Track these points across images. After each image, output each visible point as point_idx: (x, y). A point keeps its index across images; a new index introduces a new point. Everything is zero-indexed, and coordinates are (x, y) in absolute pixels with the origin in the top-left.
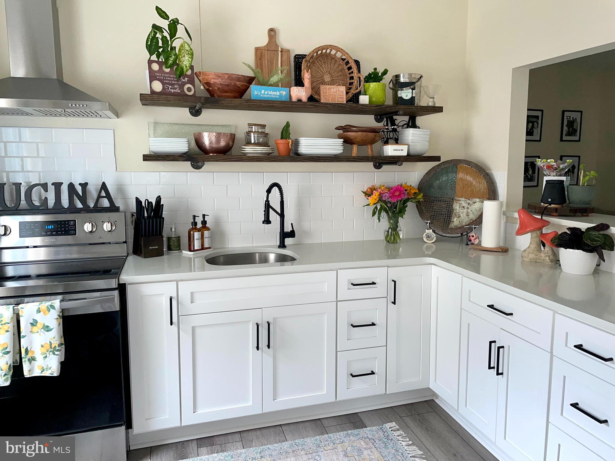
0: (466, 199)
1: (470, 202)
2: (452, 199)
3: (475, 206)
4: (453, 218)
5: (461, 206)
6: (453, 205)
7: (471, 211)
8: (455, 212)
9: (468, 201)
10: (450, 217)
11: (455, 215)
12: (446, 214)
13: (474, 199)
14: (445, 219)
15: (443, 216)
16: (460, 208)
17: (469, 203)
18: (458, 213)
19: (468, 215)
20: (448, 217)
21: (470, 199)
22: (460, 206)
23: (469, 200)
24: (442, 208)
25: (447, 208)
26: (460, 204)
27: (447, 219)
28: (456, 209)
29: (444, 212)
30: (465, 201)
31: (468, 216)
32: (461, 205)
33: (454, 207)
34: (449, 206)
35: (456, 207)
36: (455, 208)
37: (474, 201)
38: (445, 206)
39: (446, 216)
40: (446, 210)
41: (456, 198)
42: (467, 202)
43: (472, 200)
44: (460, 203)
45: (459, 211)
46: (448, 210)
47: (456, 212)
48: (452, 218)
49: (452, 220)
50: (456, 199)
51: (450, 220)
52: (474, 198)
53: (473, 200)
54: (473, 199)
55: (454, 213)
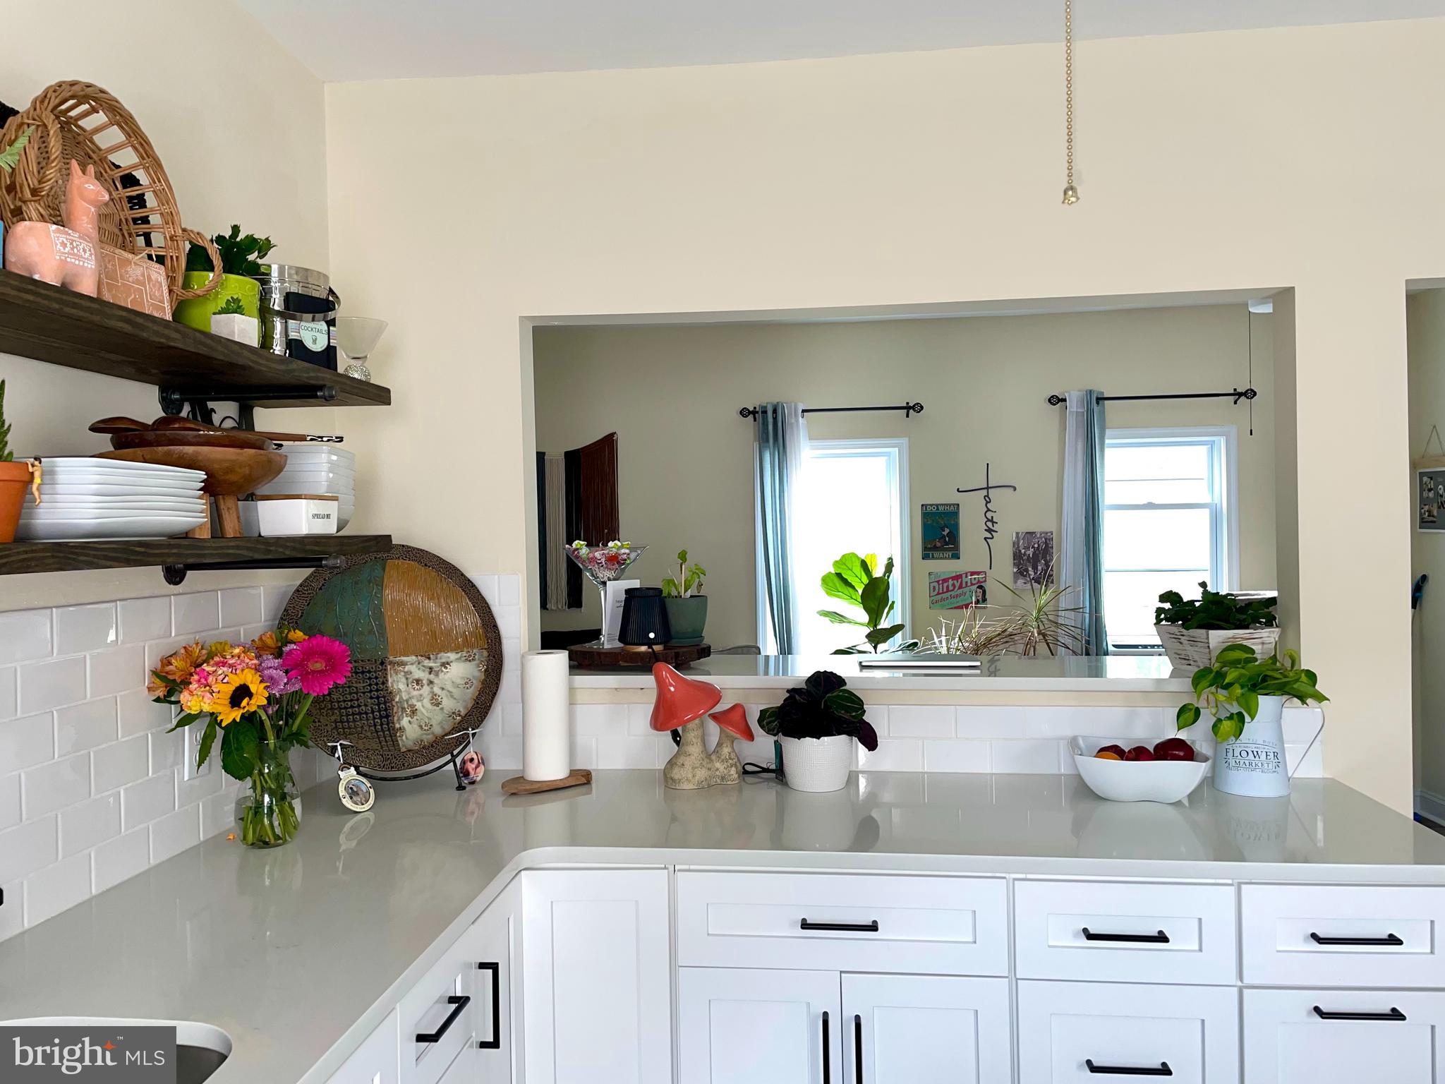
0: (419, 657)
1: (432, 664)
2: (382, 663)
3: (448, 675)
4: (399, 720)
5: (410, 680)
6: (387, 681)
7: (443, 689)
8: (397, 699)
9: (427, 663)
10: (387, 716)
11: (400, 709)
12: (373, 712)
13: (442, 654)
14: (375, 725)
15: (367, 719)
16: (410, 685)
17: (431, 668)
18: (407, 701)
19: (436, 702)
20: (381, 717)
21: (431, 656)
22: (407, 679)
23: (429, 658)
24: (357, 693)
25: (371, 691)
26: (406, 673)
27: (382, 725)
28: (400, 691)
29: (366, 705)
30: (419, 664)
31: (438, 704)
32: (411, 677)
33: (392, 686)
34: (377, 684)
35: (397, 683)
36: (395, 687)
37: (444, 660)
38: (364, 687)
39: (374, 718)
40: (371, 698)
41: (391, 658)
42: (424, 666)
43: (437, 658)
44: (406, 670)
45: (409, 694)
46: (378, 698)
47: (401, 697)
48: (396, 718)
49: (397, 726)
50: (391, 663)
51: (391, 725)
52: (440, 651)
53: (441, 658)
54: (439, 656)
55: (397, 702)
